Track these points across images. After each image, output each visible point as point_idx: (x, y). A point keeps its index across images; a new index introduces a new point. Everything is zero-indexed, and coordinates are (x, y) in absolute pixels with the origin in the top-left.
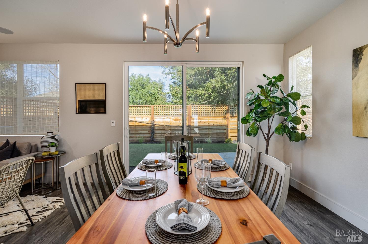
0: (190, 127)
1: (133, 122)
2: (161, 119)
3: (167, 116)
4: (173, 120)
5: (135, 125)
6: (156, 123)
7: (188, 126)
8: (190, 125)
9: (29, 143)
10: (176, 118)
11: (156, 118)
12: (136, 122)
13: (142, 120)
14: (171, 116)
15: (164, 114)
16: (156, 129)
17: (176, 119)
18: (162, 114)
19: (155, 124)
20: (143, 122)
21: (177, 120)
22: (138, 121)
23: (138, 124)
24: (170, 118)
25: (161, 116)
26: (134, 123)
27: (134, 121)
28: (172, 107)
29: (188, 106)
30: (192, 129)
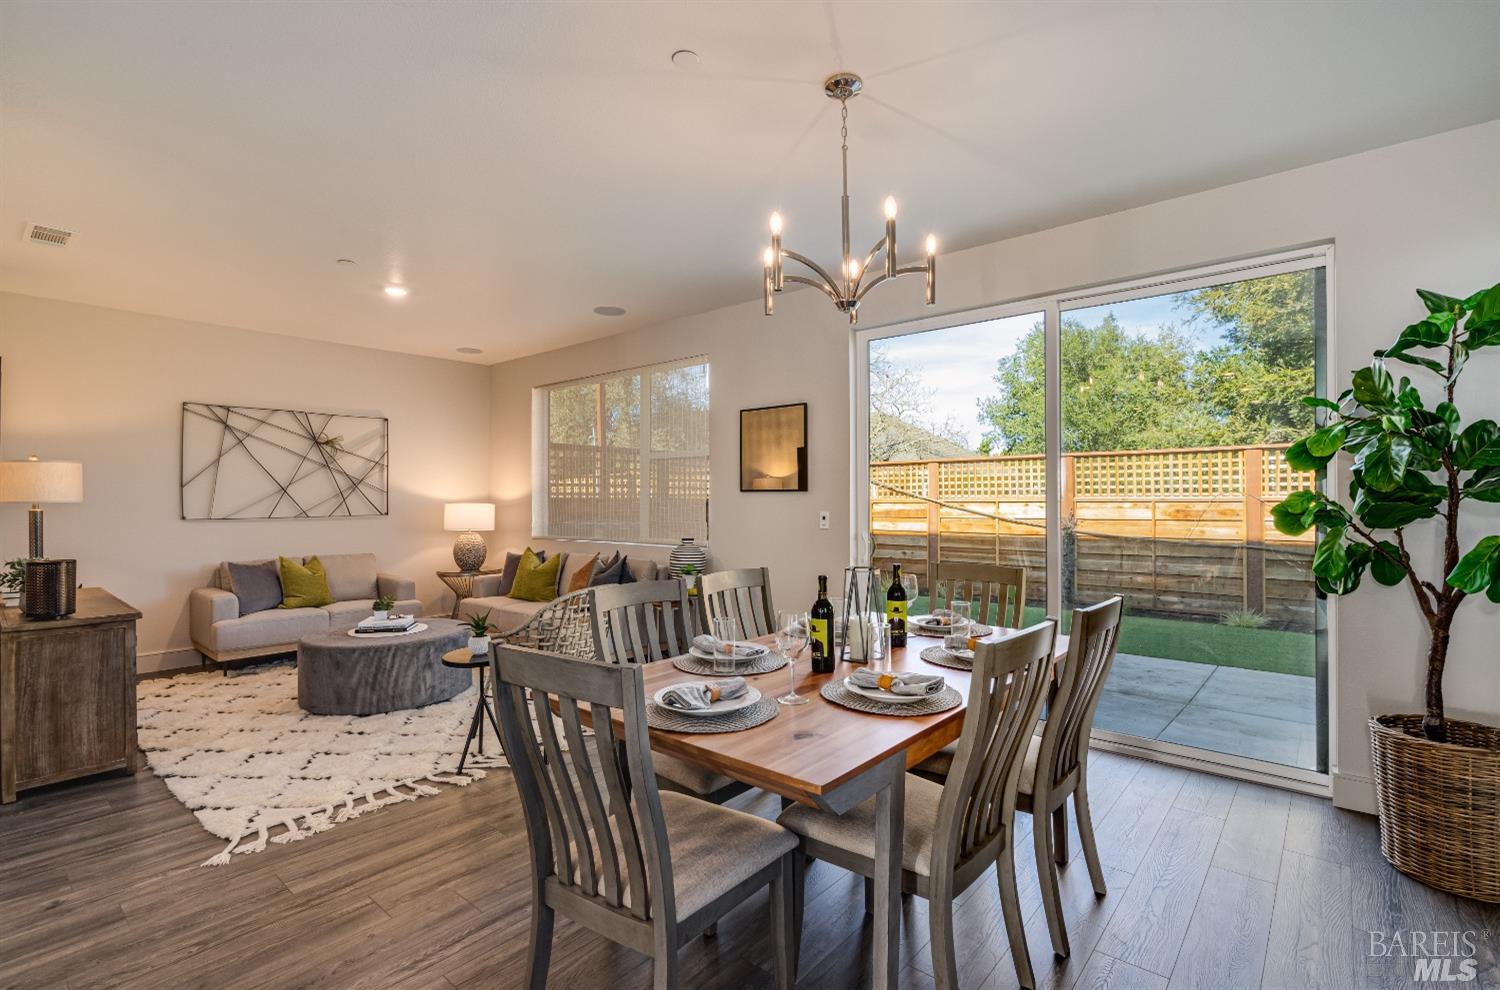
0: (1261, 549)
1: (991, 521)
2: (1108, 511)
3: (1135, 496)
4: (1165, 513)
5: (997, 531)
6: (1081, 529)
7: (1248, 543)
8: (1260, 543)
9: (651, 561)
10: (1181, 506)
11: (1081, 508)
12: (1000, 519)
13: (1025, 512)
14: (1152, 497)
15: (1122, 491)
16: (1085, 551)
17: (1178, 511)
18: (1113, 491)
19: (1078, 529)
20: (1028, 521)
21: (1186, 516)
22: (1011, 517)
23: (1010, 528)
24: (1147, 507)
25: (1109, 496)
26: (994, 527)
27: (994, 518)
28: (1177, 459)
29: (1243, 450)
30: (1267, 560)
